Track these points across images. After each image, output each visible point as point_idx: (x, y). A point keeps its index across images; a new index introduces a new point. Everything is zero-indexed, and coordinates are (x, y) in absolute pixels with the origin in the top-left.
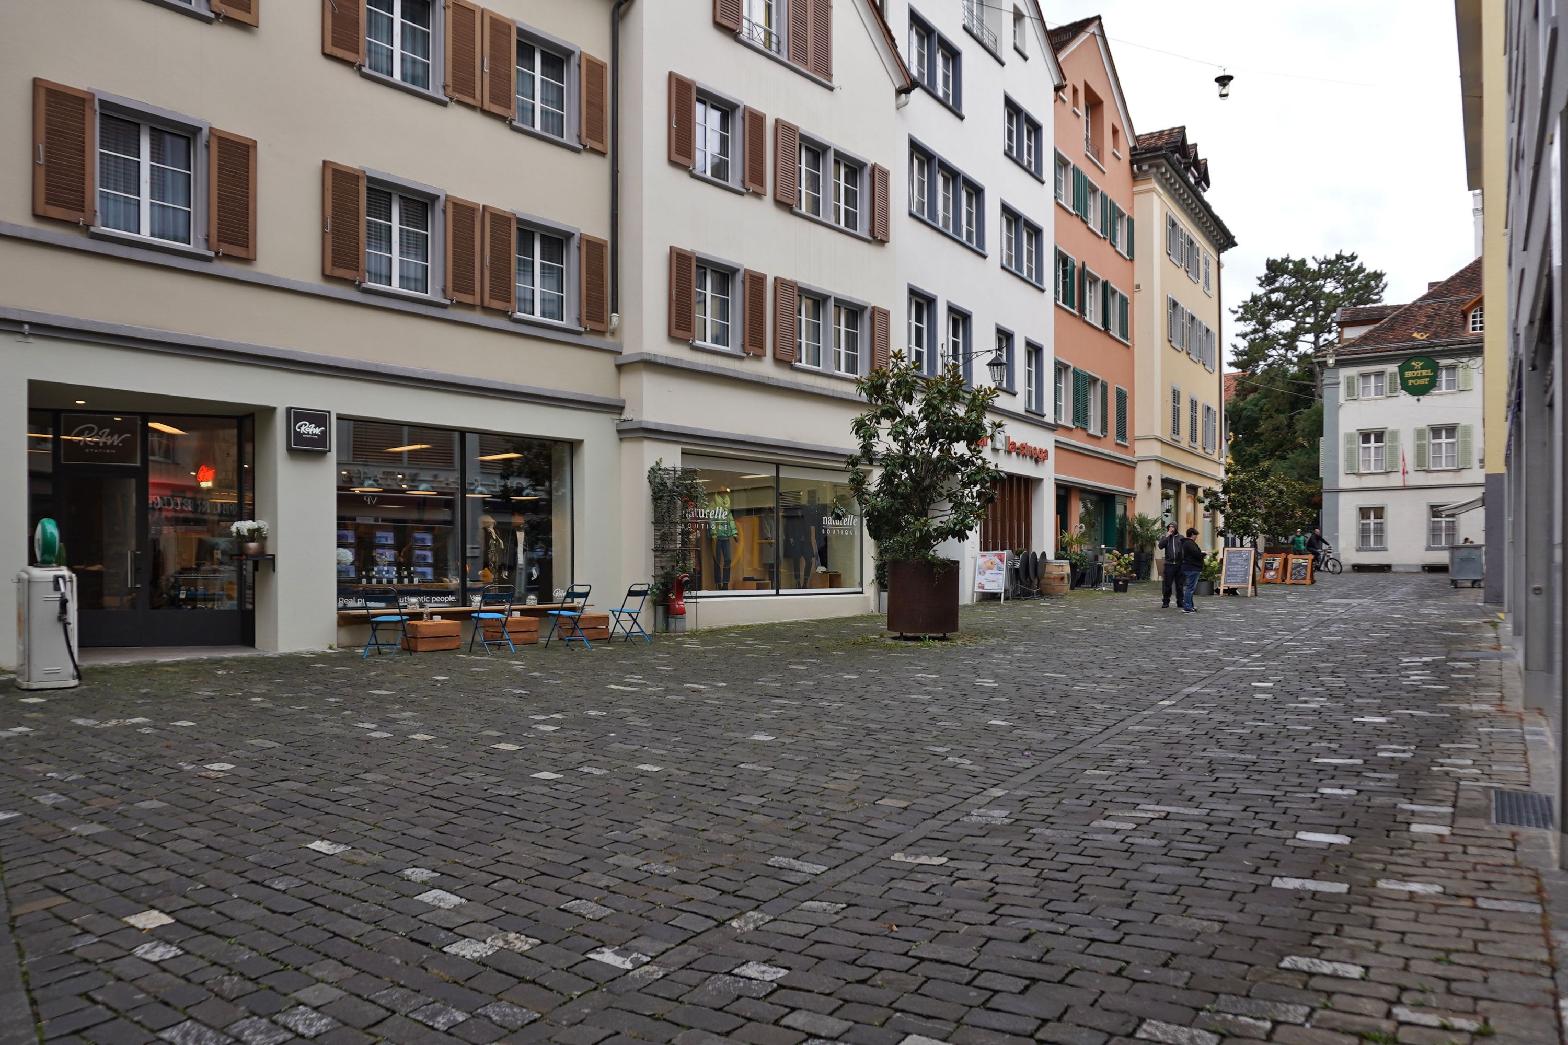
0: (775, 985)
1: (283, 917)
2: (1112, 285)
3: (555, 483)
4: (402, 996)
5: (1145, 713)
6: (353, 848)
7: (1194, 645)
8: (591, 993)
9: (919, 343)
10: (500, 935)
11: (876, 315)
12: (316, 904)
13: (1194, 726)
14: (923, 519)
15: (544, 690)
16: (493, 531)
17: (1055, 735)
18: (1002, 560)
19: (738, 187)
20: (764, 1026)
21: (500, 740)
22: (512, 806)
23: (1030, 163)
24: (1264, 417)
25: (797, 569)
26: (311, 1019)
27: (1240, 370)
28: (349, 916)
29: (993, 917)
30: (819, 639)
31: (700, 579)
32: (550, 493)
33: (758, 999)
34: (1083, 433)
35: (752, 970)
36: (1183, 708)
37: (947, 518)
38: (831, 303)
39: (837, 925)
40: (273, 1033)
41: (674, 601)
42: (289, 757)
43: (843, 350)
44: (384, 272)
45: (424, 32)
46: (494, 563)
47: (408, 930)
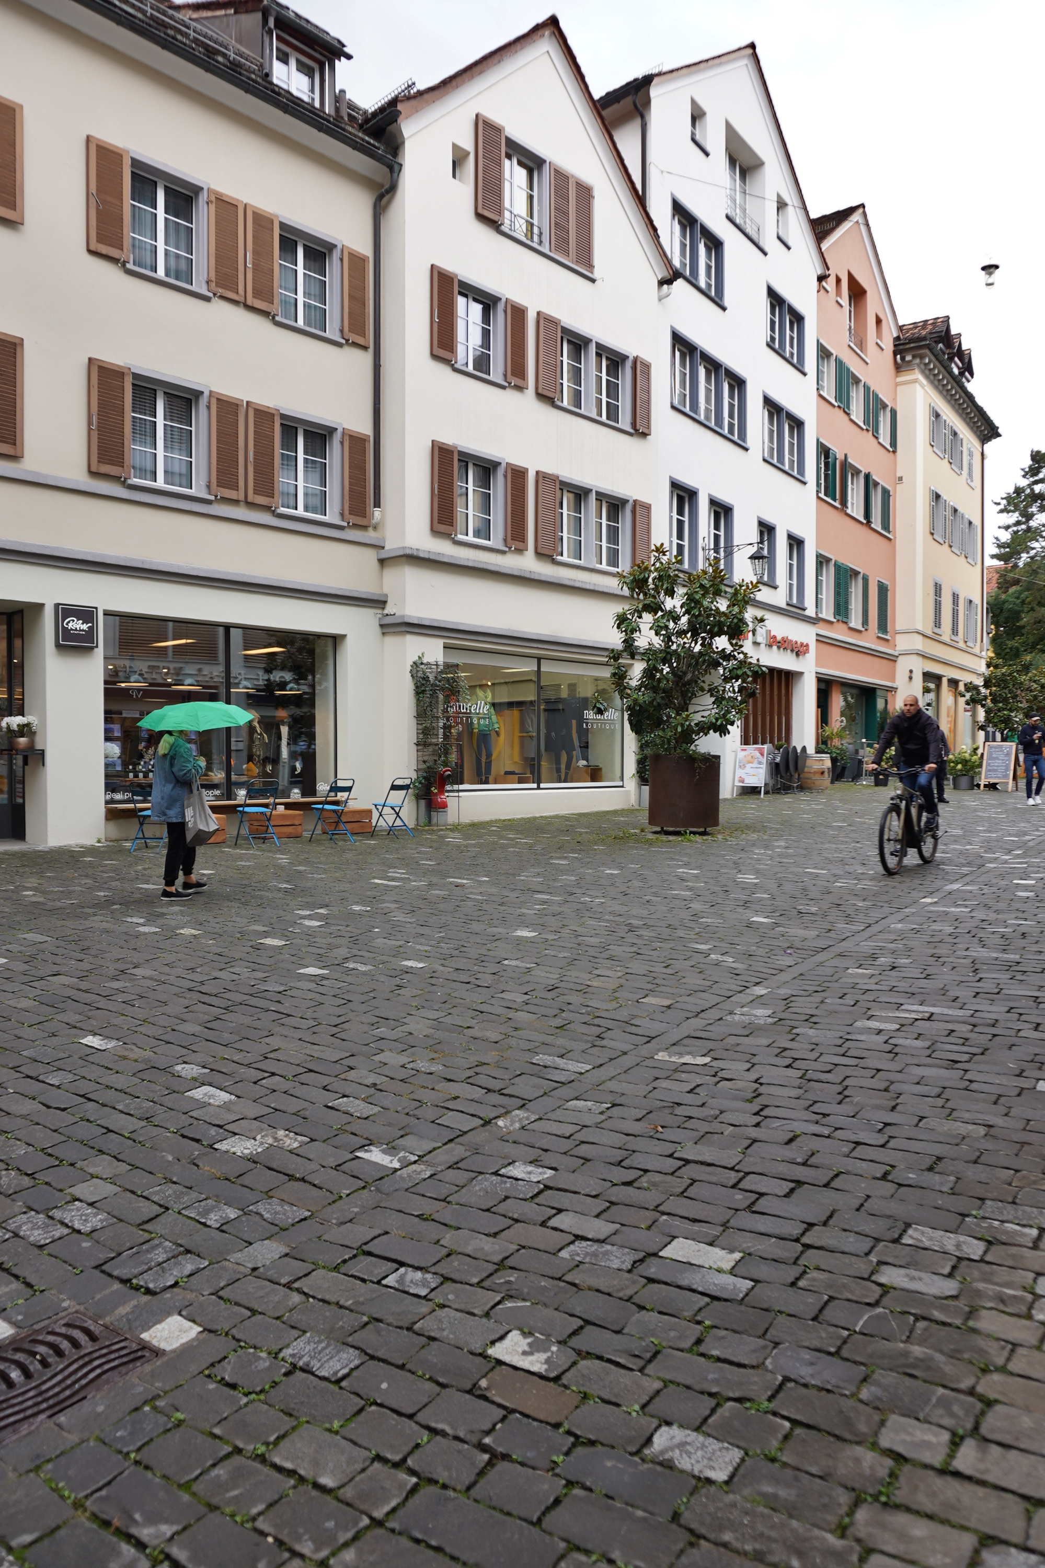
0: (542, 1186)
1: (58, 1112)
2: (874, 477)
3: (318, 676)
4: (175, 1192)
5: (907, 910)
6: (125, 1043)
7: (955, 841)
8: (360, 1192)
9: (680, 536)
10: (270, 1132)
11: (638, 508)
12: (90, 1100)
13: (956, 924)
14: (684, 714)
15: (309, 884)
16: (257, 725)
17: (817, 933)
18: (762, 755)
19: (500, 381)
20: (531, 1227)
21: (266, 935)
22: (279, 1002)
23: (792, 354)
24: (1026, 610)
25: (558, 762)
26: (87, 1215)
27: (1002, 563)
28: (121, 1112)
29: (758, 1119)
30: (581, 834)
31: (462, 773)
32: (313, 686)
33: (525, 1200)
34: (844, 627)
35: (518, 1171)
36: (944, 906)
37: (709, 712)
38: (593, 496)
39: (602, 1125)
40: (50, 1229)
41: (436, 794)
42: (61, 951)
43: (604, 544)
44: (149, 467)
45: (188, 227)
46: (259, 756)
47: (179, 1127)
